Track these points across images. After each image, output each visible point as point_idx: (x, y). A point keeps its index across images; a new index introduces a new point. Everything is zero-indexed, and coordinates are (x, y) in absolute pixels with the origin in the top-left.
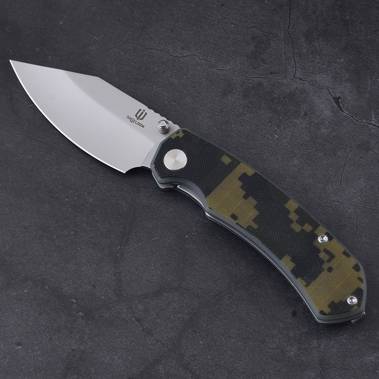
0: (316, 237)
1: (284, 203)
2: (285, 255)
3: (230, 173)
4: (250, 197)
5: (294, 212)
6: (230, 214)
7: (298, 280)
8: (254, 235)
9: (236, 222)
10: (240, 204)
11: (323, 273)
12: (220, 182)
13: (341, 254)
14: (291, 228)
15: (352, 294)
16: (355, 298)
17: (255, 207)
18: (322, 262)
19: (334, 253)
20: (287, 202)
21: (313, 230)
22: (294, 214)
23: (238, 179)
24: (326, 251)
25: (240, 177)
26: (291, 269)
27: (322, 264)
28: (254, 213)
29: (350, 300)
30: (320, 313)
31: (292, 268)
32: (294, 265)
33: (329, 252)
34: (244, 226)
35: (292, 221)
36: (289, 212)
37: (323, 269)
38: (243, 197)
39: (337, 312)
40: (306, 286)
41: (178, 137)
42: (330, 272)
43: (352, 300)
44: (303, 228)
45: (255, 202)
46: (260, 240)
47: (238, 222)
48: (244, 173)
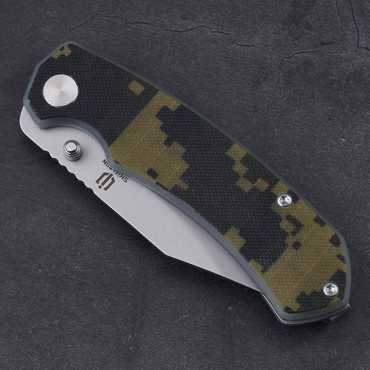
0: (274, 198)
1: (225, 149)
2: (229, 228)
3: (143, 107)
4: (175, 143)
5: (241, 162)
6: (146, 170)
7: (251, 263)
8: (183, 200)
9: (155, 181)
10: (159, 153)
11: (287, 250)
12: (130, 122)
13: (312, 221)
14: (237, 186)
15: (330, 281)
16: (334, 285)
17: (183, 157)
18: (285, 235)
19: (301, 221)
20: (229, 147)
21: (269, 187)
22: (240, 165)
23: (156, 116)
24: (289, 218)
25: (158, 113)
26: (240, 247)
27: (285, 238)
28: (181, 166)
29: (328, 289)
30: (284, 310)
31: (242, 246)
32: (244, 241)
33: (295, 219)
34: (167, 187)
35: (237, 176)
36: (232, 162)
37: (287, 245)
38: (165, 144)
39: (310, 308)
40: (263, 272)
41: (62, 55)
42: (297, 249)
43: (330, 289)
44: (255, 185)
45: (182, 150)
46: (192, 206)
47: (159, 181)
48: (165, 106)
